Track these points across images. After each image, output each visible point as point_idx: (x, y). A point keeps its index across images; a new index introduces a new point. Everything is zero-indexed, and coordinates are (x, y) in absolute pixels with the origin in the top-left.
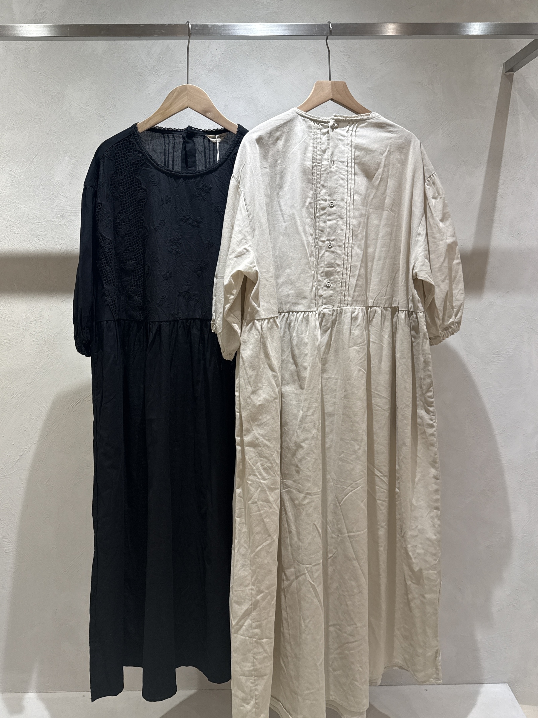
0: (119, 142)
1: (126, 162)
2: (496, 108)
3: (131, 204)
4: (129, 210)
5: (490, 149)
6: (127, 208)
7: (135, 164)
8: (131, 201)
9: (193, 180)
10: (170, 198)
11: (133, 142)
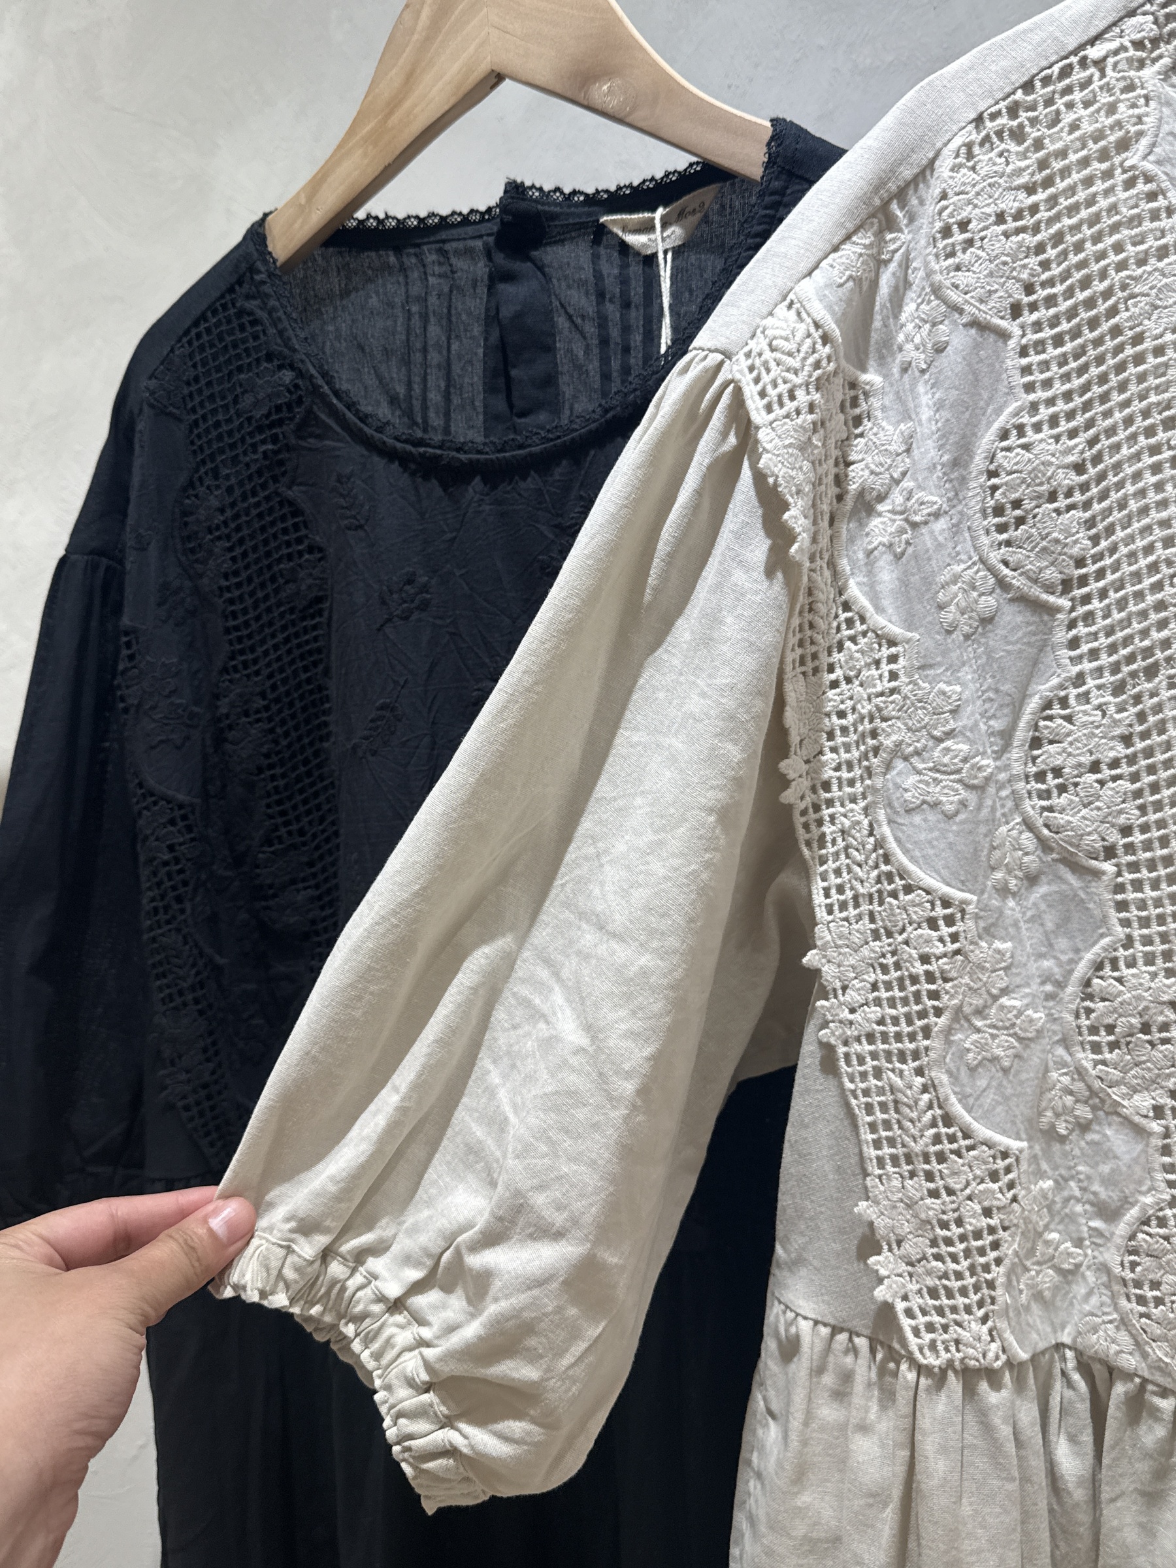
1: (230, 420)
4: (266, 653)
6: (252, 649)
7: (271, 426)
8: (269, 610)
9: (531, 483)
10: (425, 588)
11: (250, 314)
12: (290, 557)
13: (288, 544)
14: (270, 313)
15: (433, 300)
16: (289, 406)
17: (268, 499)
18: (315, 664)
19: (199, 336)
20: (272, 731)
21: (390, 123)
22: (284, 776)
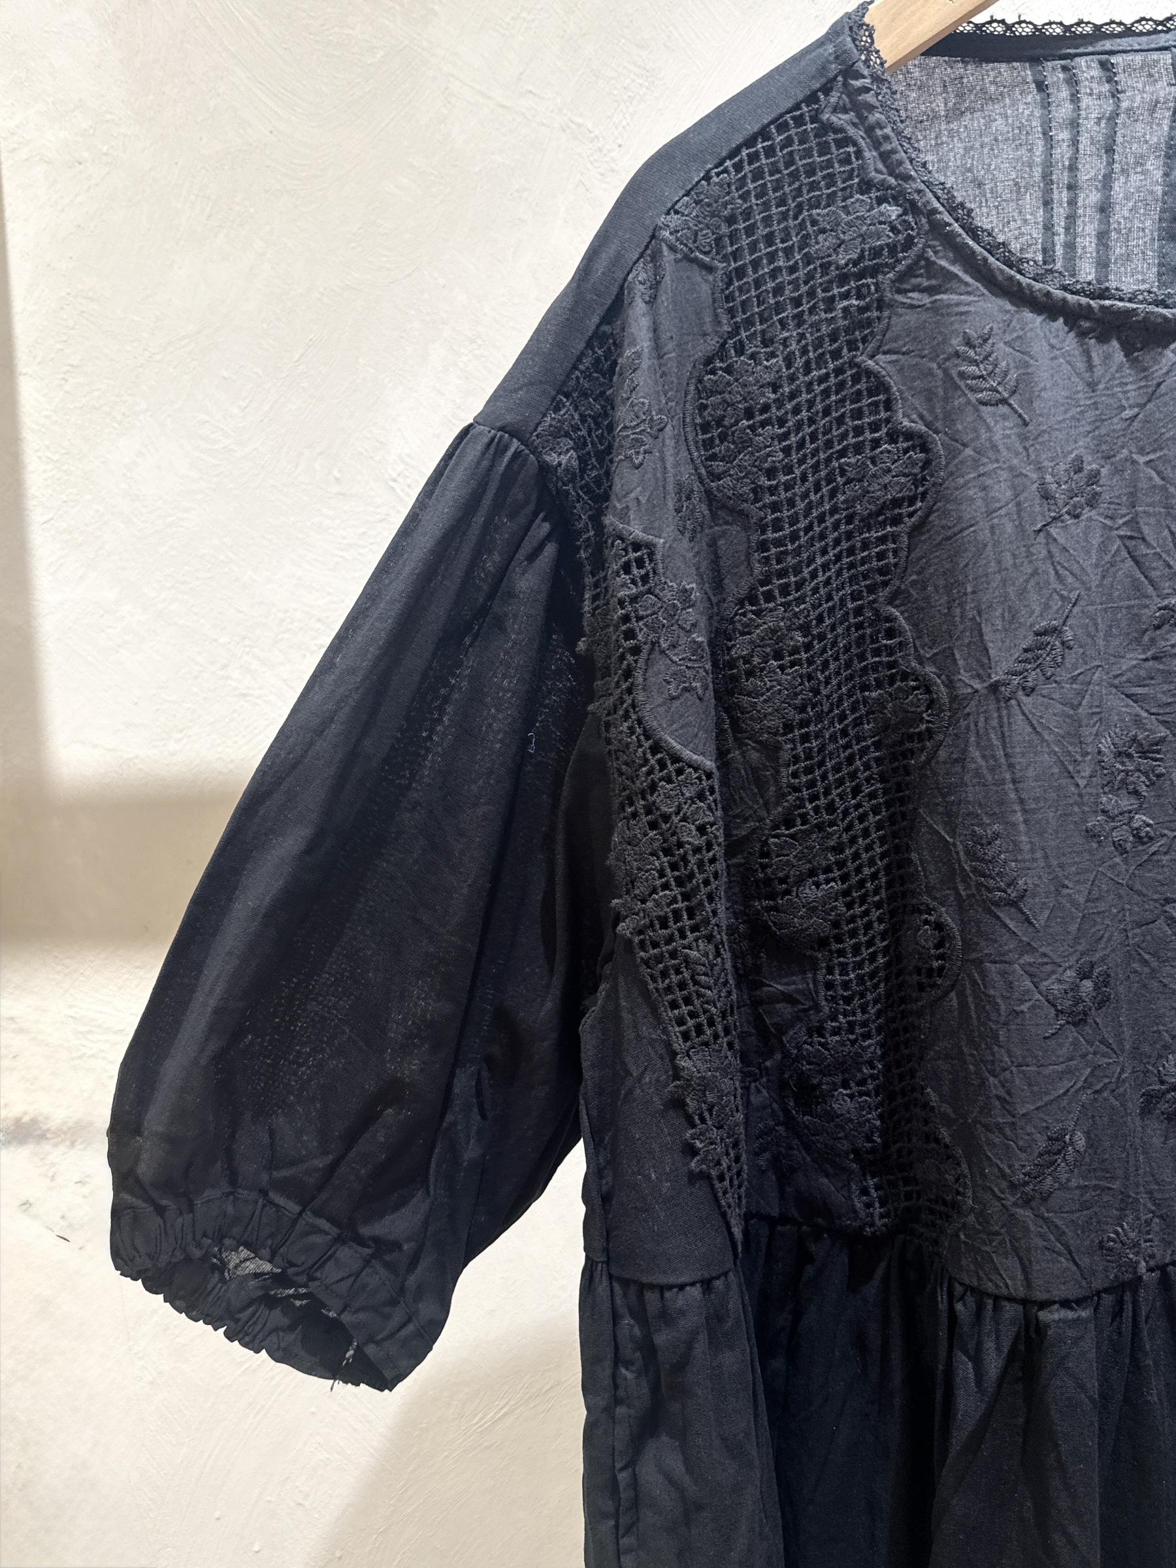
0: (750, 142)
1: (793, 269)
3: (822, 537)
4: (814, 575)
7: (860, 276)
10: (1094, 477)
11: (839, 130)
16: (892, 249)
17: (839, 371)
19: (753, 158)
22: (817, 735)
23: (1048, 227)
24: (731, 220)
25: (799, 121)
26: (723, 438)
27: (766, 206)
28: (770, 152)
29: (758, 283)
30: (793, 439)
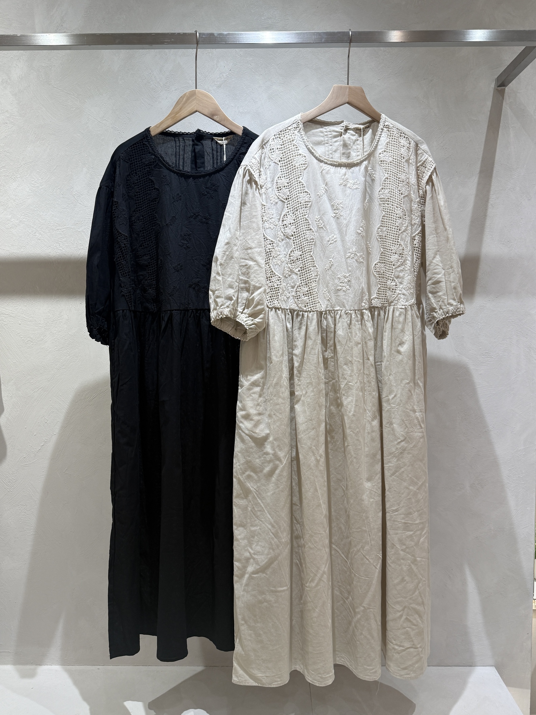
0: (133, 145)
1: (140, 164)
2: (488, 121)
3: (145, 203)
5: (482, 161)
6: (141, 207)
7: (149, 165)
8: (145, 200)
9: (202, 179)
10: (180, 196)
11: (146, 145)
12: (150, 190)
13: (150, 188)
14: (150, 145)
15: (181, 147)
16: (153, 162)
17: (146, 179)
18: (153, 211)
19: (134, 147)
20: (144, 223)
21: (177, 116)
22: (145, 233)
23: (176, 161)
24: (131, 156)
25: (140, 143)
26: (130, 187)
27: (136, 154)
28: (136, 147)
29: (135, 165)
30: (140, 188)
